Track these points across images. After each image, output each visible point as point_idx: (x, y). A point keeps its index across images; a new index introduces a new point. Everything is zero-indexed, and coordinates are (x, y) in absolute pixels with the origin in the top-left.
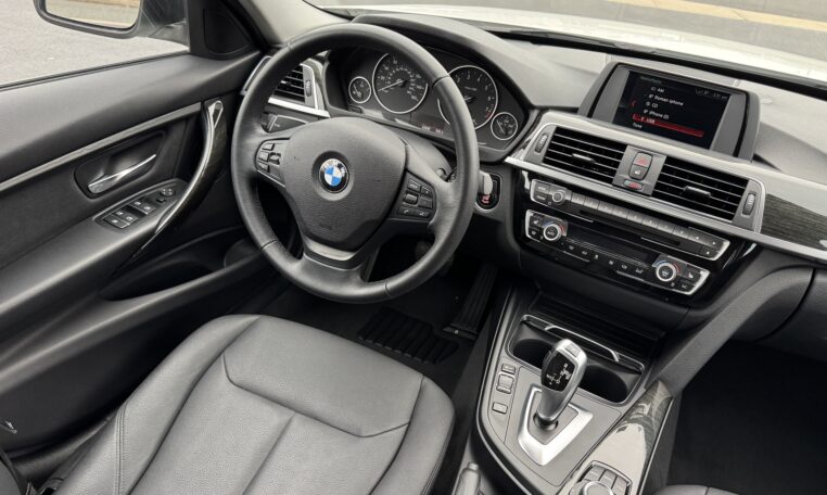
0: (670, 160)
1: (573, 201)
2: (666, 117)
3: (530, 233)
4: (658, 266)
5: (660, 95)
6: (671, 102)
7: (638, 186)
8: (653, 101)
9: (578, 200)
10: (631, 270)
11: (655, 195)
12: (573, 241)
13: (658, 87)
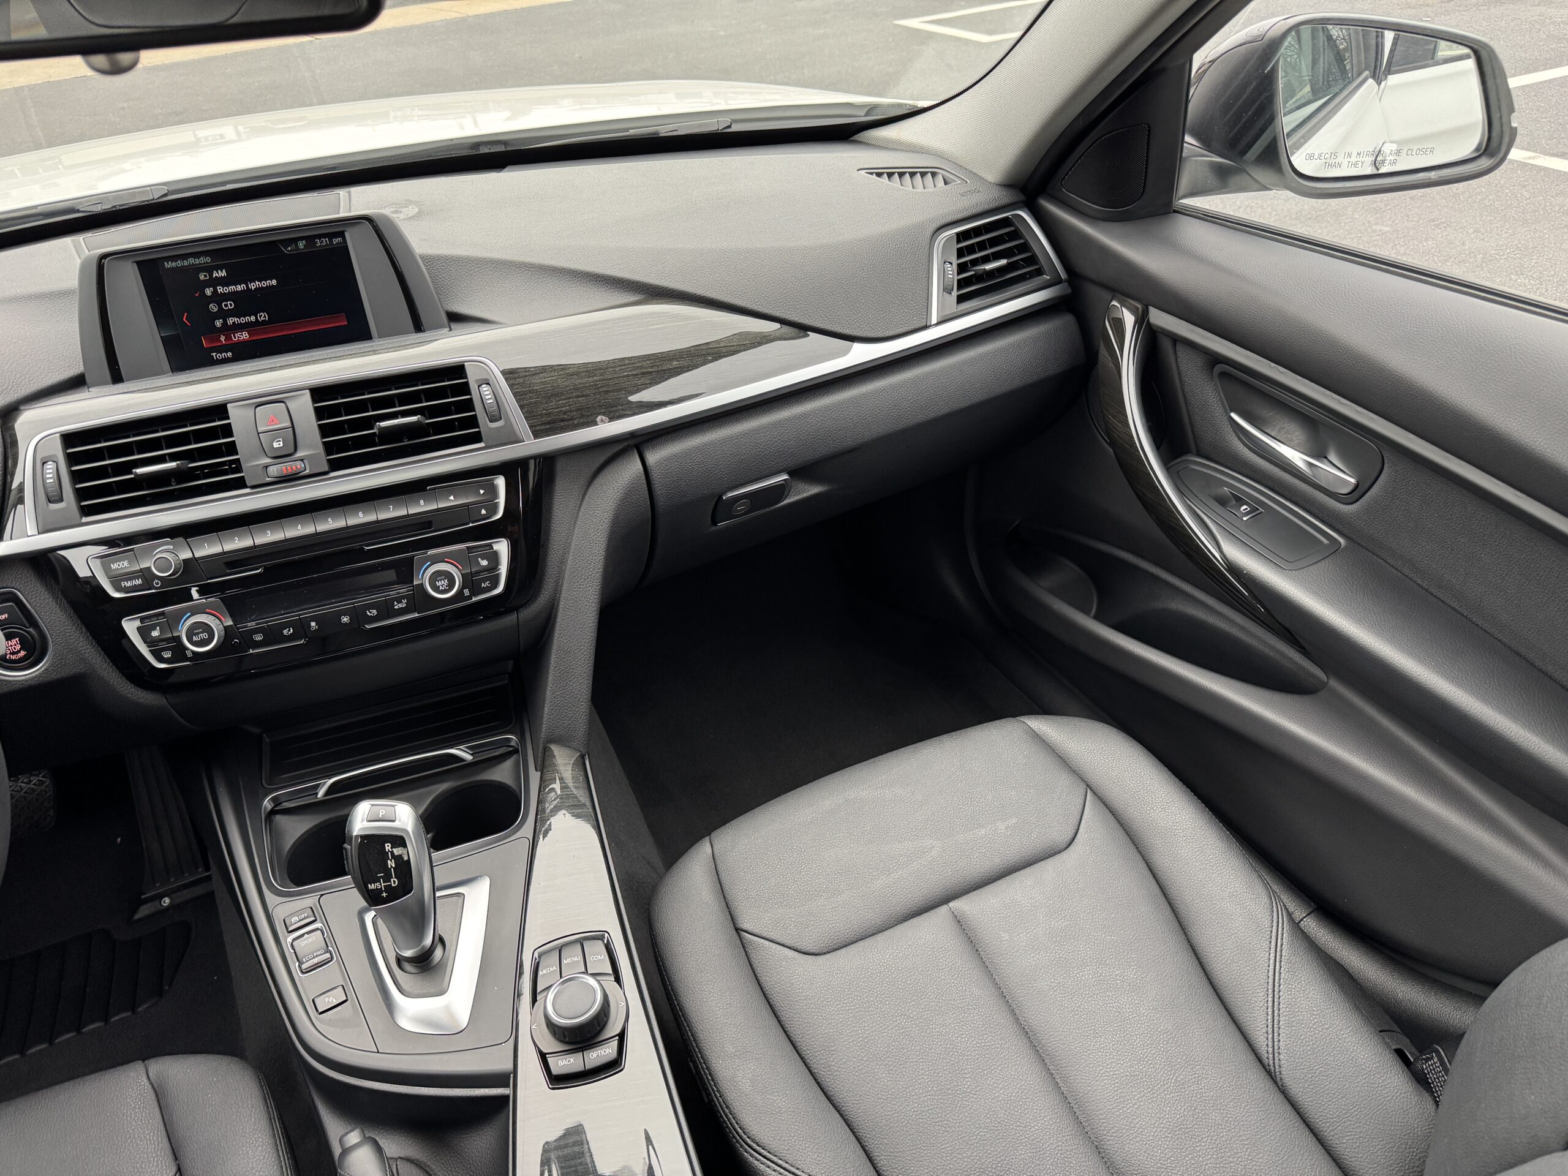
0: (319, 392)
1: (198, 554)
2: (263, 316)
3: (161, 660)
4: (424, 577)
5: (223, 282)
6: (253, 286)
7: (295, 466)
8: (218, 298)
9: (207, 548)
10: (386, 610)
11: (335, 465)
12: (251, 625)
13: (209, 269)
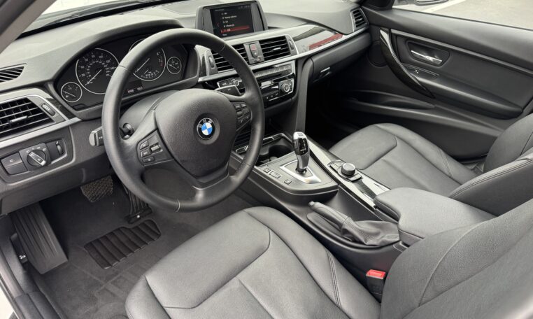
0: (261, 42)
2: (233, 25)
5: (226, 16)
6: (232, 17)
7: (258, 60)
8: (225, 20)
11: (266, 59)
13: (224, 12)
